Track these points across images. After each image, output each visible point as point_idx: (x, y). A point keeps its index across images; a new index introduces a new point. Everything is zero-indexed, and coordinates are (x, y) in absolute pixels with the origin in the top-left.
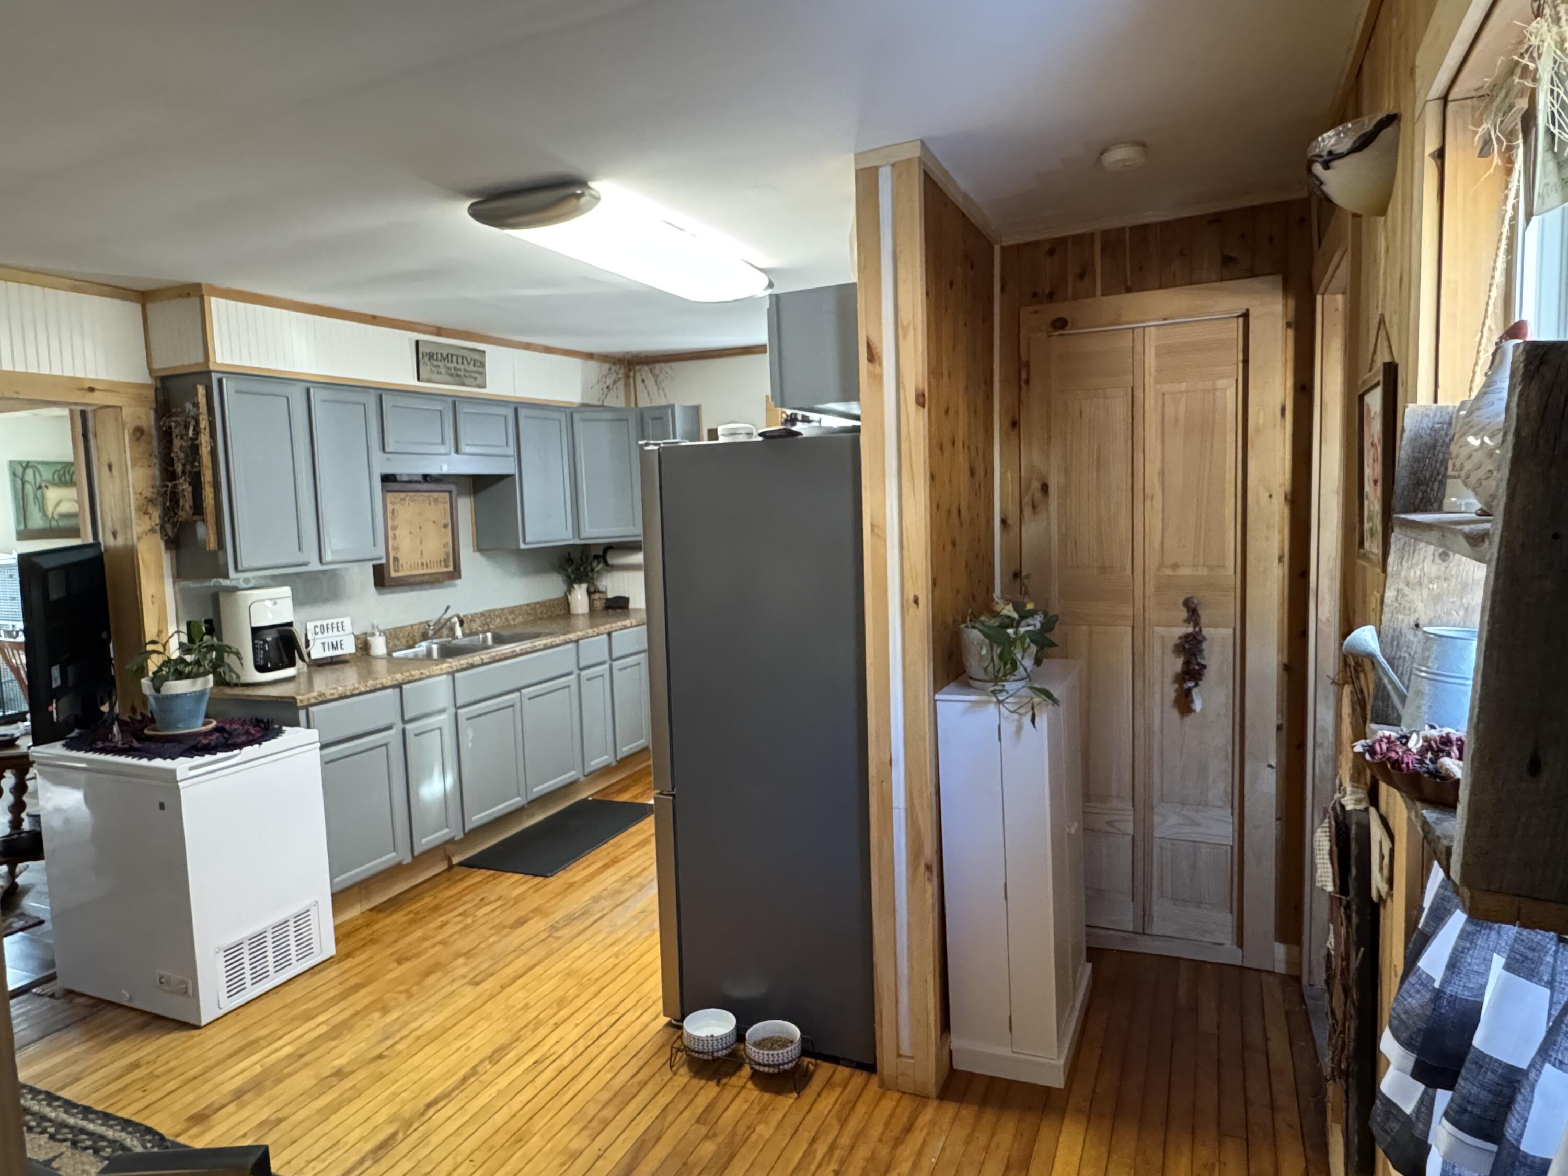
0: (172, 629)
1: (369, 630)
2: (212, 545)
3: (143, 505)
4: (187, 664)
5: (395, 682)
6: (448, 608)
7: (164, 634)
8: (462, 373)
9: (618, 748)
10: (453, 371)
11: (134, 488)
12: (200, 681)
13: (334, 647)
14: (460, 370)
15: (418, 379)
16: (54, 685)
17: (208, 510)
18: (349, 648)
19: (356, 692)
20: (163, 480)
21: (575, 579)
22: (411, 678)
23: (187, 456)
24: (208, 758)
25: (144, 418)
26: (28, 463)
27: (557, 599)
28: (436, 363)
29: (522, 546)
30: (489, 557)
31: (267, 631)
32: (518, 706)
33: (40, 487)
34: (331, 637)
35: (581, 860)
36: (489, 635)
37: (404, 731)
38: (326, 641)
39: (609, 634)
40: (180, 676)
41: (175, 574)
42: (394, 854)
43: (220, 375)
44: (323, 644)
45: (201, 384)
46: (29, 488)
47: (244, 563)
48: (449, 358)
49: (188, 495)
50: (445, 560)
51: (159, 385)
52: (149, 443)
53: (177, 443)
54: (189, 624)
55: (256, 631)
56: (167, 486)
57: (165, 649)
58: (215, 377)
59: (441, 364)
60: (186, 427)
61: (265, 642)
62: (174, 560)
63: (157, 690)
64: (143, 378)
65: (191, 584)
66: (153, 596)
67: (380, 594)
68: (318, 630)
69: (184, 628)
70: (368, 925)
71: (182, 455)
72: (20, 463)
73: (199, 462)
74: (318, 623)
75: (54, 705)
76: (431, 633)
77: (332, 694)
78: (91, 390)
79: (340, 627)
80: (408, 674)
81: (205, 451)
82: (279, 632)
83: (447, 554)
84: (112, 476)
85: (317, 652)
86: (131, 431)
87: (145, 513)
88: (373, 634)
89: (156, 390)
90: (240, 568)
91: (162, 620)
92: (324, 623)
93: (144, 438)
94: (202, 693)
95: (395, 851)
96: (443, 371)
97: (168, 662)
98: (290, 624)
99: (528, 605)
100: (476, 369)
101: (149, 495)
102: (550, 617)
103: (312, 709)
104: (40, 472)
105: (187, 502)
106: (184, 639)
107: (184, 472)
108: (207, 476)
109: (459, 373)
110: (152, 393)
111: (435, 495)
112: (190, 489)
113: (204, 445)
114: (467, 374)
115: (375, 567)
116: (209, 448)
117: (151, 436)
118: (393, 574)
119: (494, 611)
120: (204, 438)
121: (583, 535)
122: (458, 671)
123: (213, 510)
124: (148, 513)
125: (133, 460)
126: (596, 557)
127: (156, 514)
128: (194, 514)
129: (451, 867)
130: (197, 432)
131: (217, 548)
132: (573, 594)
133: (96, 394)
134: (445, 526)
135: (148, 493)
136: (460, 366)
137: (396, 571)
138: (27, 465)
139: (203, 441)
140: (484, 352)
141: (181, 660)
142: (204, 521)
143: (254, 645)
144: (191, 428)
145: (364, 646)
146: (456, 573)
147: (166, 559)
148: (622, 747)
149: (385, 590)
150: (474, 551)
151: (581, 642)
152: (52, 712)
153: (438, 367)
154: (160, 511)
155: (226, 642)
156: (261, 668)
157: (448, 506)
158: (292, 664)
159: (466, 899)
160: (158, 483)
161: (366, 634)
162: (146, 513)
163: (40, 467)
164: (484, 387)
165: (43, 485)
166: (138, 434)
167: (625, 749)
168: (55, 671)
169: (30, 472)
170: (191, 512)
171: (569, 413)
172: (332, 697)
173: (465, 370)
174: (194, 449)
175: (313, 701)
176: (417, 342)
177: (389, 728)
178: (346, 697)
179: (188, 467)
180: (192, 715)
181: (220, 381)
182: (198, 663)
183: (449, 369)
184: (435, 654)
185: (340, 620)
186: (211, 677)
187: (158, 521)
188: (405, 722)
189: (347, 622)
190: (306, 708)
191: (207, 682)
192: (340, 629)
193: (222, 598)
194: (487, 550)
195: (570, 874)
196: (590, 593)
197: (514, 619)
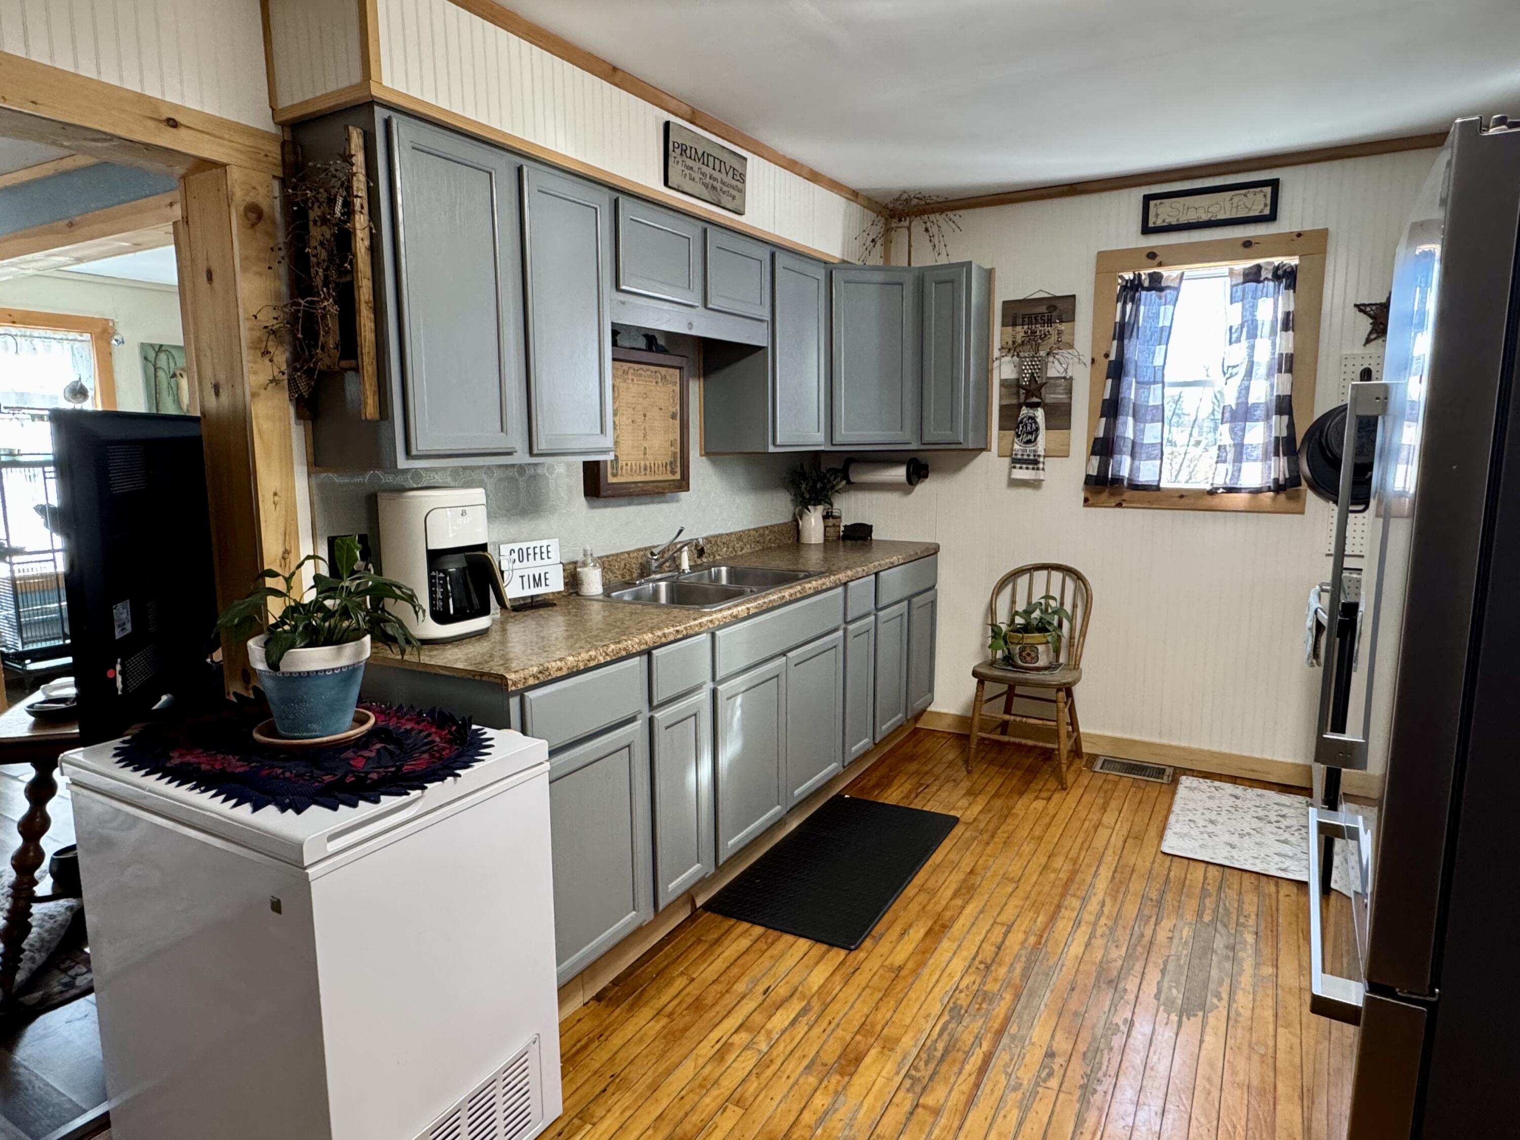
0: (306, 549)
1: (580, 558)
2: (371, 410)
3: (260, 340)
4: (329, 614)
5: (643, 647)
6: (681, 531)
7: (292, 556)
8: (718, 185)
9: (878, 724)
10: (708, 180)
11: (245, 311)
12: (349, 648)
13: (537, 582)
14: (715, 179)
15: (666, 183)
16: (118, 634)
17: (365, 350)
18: (556, 584)
19: (592, 664)
20: (292, 296)
21: (810, 499)
22: (664, 640)
23: (331, 255)
24: (365, 809)
25: (262, 191)
26: (161, 346)
27: (785, 524)
28: (690, 163)
29: (772, 449)
30: (714, 463)
31: (449, 557)
32: (783, 677)
33: (174, 375)
34: (532, 567)
35: (887, 917)
36: (724, 569)
37: (651, 720)
38: (525, 572)
39: (876, 574)
40: (315, 638)
41: (312, 459)
42: (634, 913)
43: (386, 113)
44: (522, 577)
45: (355, 126)
46: (161, 374)
47: (420, 444)
48: (704, 158)
49: (333, 324)
50: (671, 463)
51: (288, 137)
52: (270, 235)
53: (317, 233)
54: (331, 542)
55: (435, 557)
56: (300, 304)
57: (289, 588)
58: (380, 114)
59: (696, 165)
60: (332, 202)
61: (445, 572)
62: (310, 437)
63: (274, 665)
64: (263, 121)
65: (337, 479)
66: (275, 494)
67: (592, 507)
68: (515, 556)
69: (323, 552)
70: (601, 1036)
71: (324, 255)
72: (152, 346)
73: (351, 264)
74: (516, 547)
75: (118, 667)
76: (654, 564)
77: (560, 669)
78: (173, 123)
79: (542, 553)
80: (659, 633)
81: (361, 244)
82: (468, 559)
83: (675, 454)
84: (212, 289)
85: (513, 590)
86: (242, 209)
87: (263, 354)
88: (585, 564)
89: (283, 145)
90: (414, 452)
91: (290, 533)
92: (524, 546)
93: (260, 226)
94: (352, 670)
95: (634, 910)
96: (697, 176)
97: (294, 610)
98: (483, 547)
99: (756, 530)
100: (734, 183)
101: (271, 323)
102: (779, 547)
103: (531, 695)
104: (174, 358)
105: (331, 339)
106: (324, 571)
107: (326, 284)
108: (365, 291)
109: (715, 183)
110: (275, 151)
111: (663, 370)
112: (334, 310)
113: (359, 234)
114: (725, 188)
115: (586, 464)
116: (367, 243)
117: (274, 222)
118: (611, 480)
119: (721, 535)
120: (361, 221)
121: (838, 439)
122: (720, 627)
123: (373, 352)
124: (268, 352)
125: (244, 259)
126: (834, 471)
127: (282, 357)
128: (342, 358)
129: (694, 910)
130: (349, 211)
131: (377, 416)
132: (805, 518)
133: (182, 132)
134: (673, 417)
135: (267, 318)
136: (716, 174)
137: (614, 475)
138: (160, 349)
139: (358, 226)
140: (745, 159)
141: (317, 605)
142: (356, 370)
143: (431, 578)
144: (340, 201)
145: (573, 580)
146: (683, 484)
147: (297, 434)
148: (883, 724)
149: (601, 501)
150: (701, 455)
151: (851, 584)
152: (115, 678)
153: (691, 168)
154: (287, 354)
155: (389, 575)
156: (441, 617)
157: (677, 388)
158: (484, 611)
159: (740, 987)
160: (286, 300)
161: (575, 563)
162: (266, 353)
163: (174, 352)
164: (740, 213)
165: (178, 373)
166: (253, 216)
167: (884, 727)
168: (122, 613)
169: (163, 357)
170: (337, 354)
171: (830, 269)
172: (559, 674)
173: (723, 183)
174: (345, 239)
175: (531, 682)
176: (667, 125)
177: (632, 720)
178: (579, 672)
179: (333, 273)
180: (334, 708)
181: (387, 123)
182: (345, 613)
183: (704, 174)
184: (663, 599)
185: (544, 543)
186: (367, 639)
187: (284, 367)
188: (651, 707)
189: (554, 544)
190: (521, 694)
191: (359, 652)
192: (544, 556)
193: (383, 502)
194: (714, 454)
195: (884, 947)
196: (826, 517)
197: (742, 549)
